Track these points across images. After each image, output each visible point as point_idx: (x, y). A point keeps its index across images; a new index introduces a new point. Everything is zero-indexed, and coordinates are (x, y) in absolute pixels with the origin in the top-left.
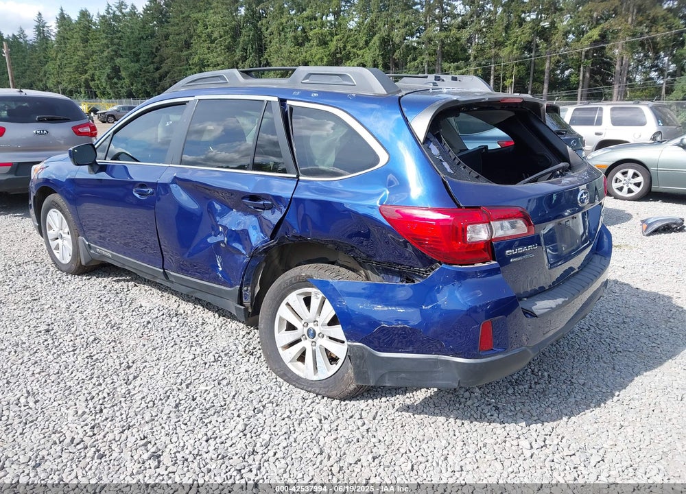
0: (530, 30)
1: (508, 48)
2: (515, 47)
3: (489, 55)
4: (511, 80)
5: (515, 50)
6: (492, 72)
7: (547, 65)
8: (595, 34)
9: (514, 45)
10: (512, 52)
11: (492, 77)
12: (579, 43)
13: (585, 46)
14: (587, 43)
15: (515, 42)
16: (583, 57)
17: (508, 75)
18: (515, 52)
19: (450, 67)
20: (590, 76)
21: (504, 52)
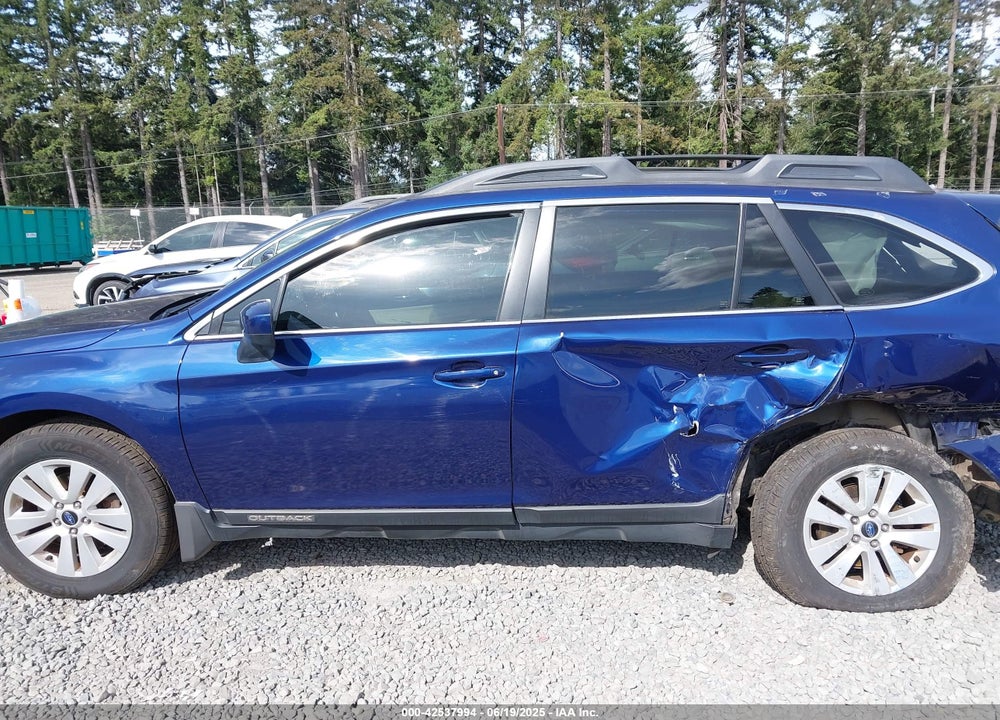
0: (229, 108)
1: (200, 131)
2: (211, 130)
3: (171, 142)
4: (212, 178)
5: (211, 135)
6: (180, 165)
7: (261, 156)
8: (320, 116)
9: (209, 128)
10: (207, 137)
11: (182, 173)
12: (302, 129)
13: (307, 133)
14: (312, 129)
15: (211, 123)
16: (308, 148)
17: (206, 171)
18: (211, 137)
19: (111, 158)
20: (319, 172)
21: (197, 137)
